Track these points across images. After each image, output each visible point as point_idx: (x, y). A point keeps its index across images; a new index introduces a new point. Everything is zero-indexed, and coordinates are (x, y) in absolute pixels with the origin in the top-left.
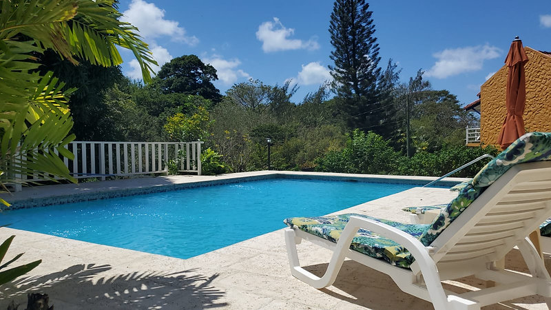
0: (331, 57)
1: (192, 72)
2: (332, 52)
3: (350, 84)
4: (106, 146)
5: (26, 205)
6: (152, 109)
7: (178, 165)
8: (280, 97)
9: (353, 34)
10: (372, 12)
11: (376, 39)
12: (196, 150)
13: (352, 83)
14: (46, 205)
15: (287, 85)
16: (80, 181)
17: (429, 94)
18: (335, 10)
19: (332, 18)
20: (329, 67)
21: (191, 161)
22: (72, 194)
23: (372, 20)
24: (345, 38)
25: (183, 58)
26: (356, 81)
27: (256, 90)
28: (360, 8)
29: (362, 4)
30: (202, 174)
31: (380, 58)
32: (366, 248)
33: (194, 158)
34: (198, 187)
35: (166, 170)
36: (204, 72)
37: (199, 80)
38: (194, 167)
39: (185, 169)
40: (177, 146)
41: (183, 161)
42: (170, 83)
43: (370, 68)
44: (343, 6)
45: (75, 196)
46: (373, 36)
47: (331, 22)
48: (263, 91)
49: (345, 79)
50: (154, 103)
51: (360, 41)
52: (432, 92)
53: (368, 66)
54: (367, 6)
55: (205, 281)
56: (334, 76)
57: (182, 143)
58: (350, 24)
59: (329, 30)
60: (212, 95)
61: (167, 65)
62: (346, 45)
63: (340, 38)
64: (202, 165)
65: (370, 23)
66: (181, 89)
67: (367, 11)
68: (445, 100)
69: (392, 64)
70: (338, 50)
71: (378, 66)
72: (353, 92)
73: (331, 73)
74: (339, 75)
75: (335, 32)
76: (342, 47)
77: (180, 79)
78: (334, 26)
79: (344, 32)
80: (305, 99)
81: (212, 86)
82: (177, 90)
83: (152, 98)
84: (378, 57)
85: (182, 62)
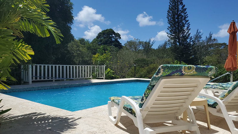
0: (168, 29)
1: (110, 36)
2: (168, 27)
3: (177, 41)
4: (66, 67)
5: (31, 89)
6: (93, 51)
7: (96, 75)
8: (147, 46)
9: (178, 18)
10: (186, 9)
11: (188, 20)
12: (103, 69)
13: (178, 40)
14: (39, 90)
15: (150, 41)
16: (56, 81)
17: (217, 44)
18: (169, 8)
19: (168, 11)
20: (167, 33)
21: (101, 74)
22: (49, 86)
23: (186, 12)
24: (174, 20)
25: (107, 30)
26: (179, 39)
27: (137, 43)
28: (180, 7)
29: (182, 5)
30: (105, 79)
31: (190, 29)
32: (127, 109)
33: (102, 72)
34: (102, 84)
35: (91, 77)
36: (115, 36)
37: (113, 39)
38: (102, 76)
39: (99, 77)
40: (96, 67)
41: (98, 73)
42: (101, 41)
43: (185, 33)
44: (173, 7)
45: (50, 86)
46: (187, 19)
47: (168, 14)
48: (140, 43)
49: (174, 38)
50: (94, 49)
51: (181, 21)
52: (218, 44)
53: (185, 32)
54: (184, 6)
55: (74, 120)
56: (169, 37)
57: (98, 66)
58: (176, 14)
59: (167, 17)
60: (118, 45)
61: (100, 33)
62: (175, 23)
63: (172, 21)
64: (105, 75)
65: (185, 13)
66: (105, 43)
67: (184, 8)
68: (224, 47)
69: (199, 32)
70: (171, 26)
71: (189, 33)
72: (178, 44)
73: (168, 36)
74: (172, 37)
75: (170, 18)
76: (173, 24)
77: (105, 39)
78: (169, 15)
79: (174, 18)
80: (159, 47)
81: (118, 42)
82: (104, 44)
83: (93, 47)
84: (189, 28)
85: (106, 32)
